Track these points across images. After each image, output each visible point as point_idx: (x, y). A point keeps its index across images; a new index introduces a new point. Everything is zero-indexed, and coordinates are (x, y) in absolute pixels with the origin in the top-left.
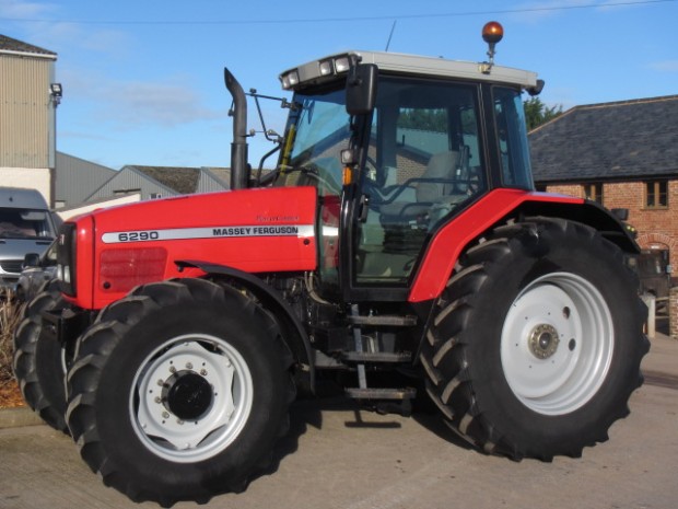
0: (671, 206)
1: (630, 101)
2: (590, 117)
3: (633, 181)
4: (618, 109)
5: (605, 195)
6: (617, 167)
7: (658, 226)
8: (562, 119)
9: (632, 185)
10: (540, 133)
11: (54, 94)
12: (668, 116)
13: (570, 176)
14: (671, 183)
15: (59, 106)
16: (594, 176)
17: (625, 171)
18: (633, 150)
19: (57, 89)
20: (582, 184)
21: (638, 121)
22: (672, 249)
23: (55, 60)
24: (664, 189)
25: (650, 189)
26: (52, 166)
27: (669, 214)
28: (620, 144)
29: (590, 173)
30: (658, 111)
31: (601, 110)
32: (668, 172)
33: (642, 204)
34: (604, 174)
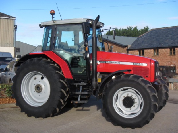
0: (176, 55)
1: (166, 27)
2: (156, 32)
3: (166, 48)
4: (163, 29)
5: (159, 52)
6: (162, 45)
7: (173, 60)
8: (149, 32)
9: (166, 49)
10: (143, 36)
11: (15, 28)
12: (176, 31)
13: (150, 47)
14: (176, 49)
15: (16, 31)
16: (156, 47)
17: (165, 46)
18: (167, 40)
19: (16, 27)
20: (153, 49)
21: (168, 33)
22: (177, 66)
23: (15, 19)
24: (174, 50)
25: (171, 50)
26: (15, 46)
27: (176, 57)
28: (163, 39)
29: (155, 46)
30: (173, 30)
31: (159, 30)
32: (176, 46)
33: (169, 54)
34: (159, 47)
